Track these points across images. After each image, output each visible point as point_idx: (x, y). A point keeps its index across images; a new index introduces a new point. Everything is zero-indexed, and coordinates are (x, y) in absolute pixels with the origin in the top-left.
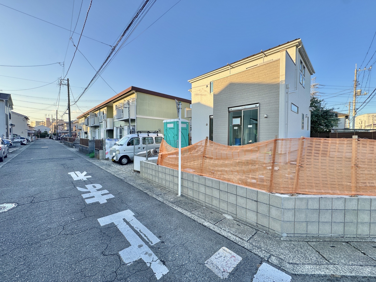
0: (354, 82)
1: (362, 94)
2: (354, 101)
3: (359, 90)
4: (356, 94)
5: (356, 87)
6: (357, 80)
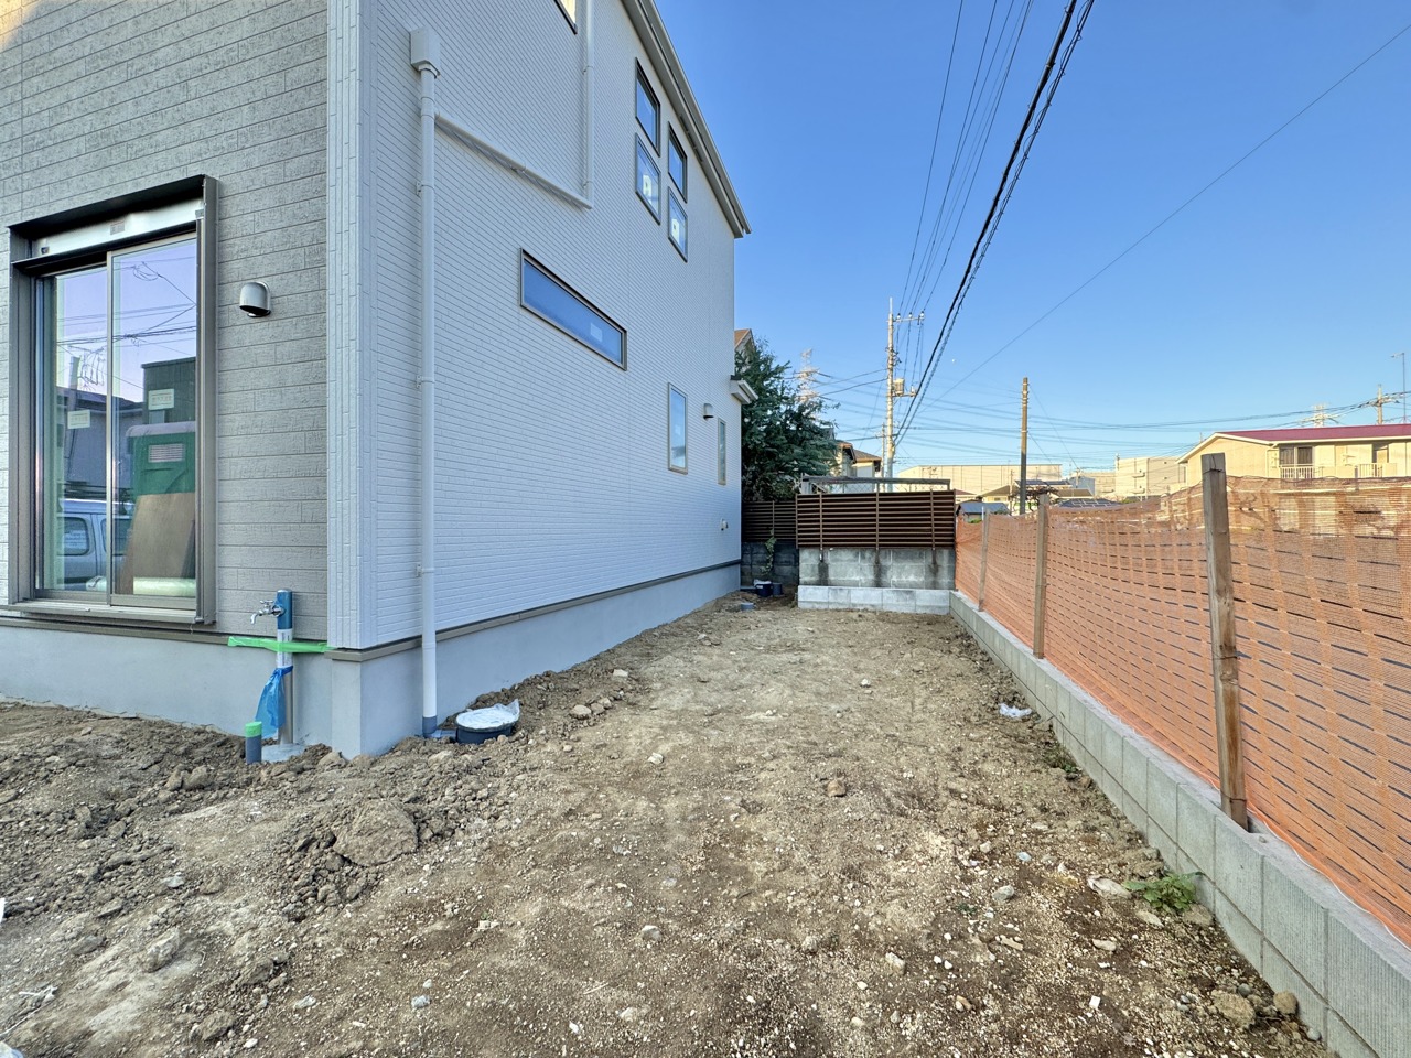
0: (888, 353)
1: (906, 393)
2: (889, 413)
3: (899, 381)
4: (893, 389)
5: (892, 370)
6: (895, 349)
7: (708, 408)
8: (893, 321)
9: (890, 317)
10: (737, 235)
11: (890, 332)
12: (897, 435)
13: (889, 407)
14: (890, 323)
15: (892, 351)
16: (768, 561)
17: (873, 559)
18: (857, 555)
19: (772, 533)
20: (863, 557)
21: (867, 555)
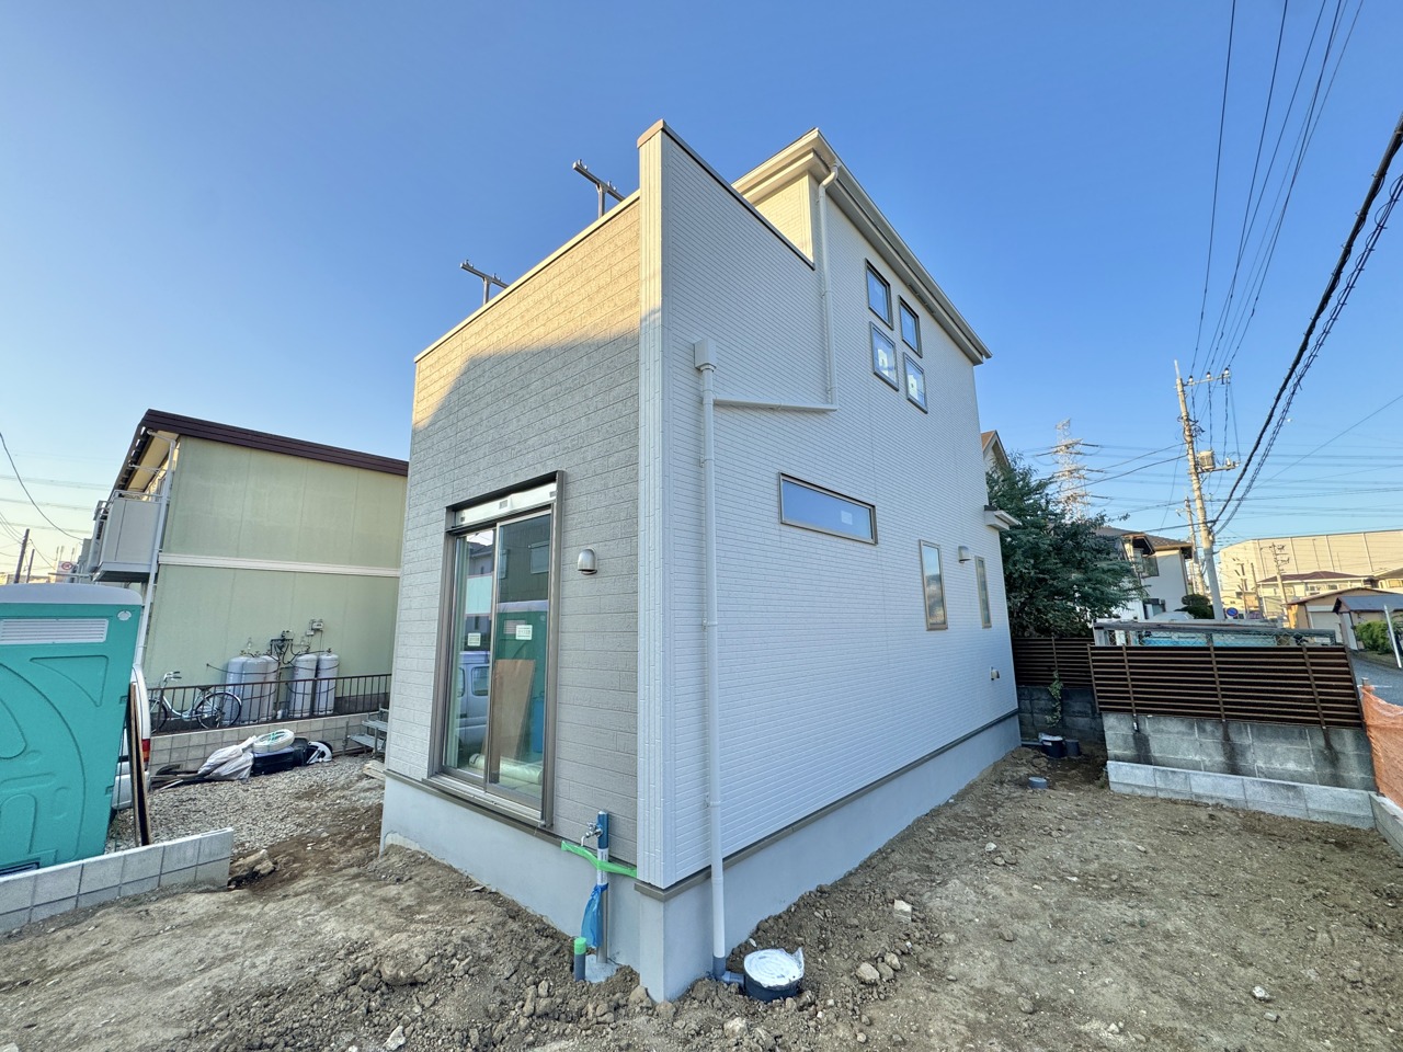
0: (1183, 423)
1: (1218, 466)
2: (1197, 493)
3: (1205, 454)
4: (1196, 465)
5: (1192, 442)
6: (1191, 417)
7: (964, 552)
8: (1183, 385)
9: (1178, 382)
10: (976, 362)
11: (1181, 398)
12: (1214, 522)
13: (1196, 486)
14: (1179, 388)
15: (1188, 420)
16: (1055, 710)
17: (1219, 733)
18: (1192, 727)
19: (1056, 675)
20: (1202, 730)
21: (1209, 727)
